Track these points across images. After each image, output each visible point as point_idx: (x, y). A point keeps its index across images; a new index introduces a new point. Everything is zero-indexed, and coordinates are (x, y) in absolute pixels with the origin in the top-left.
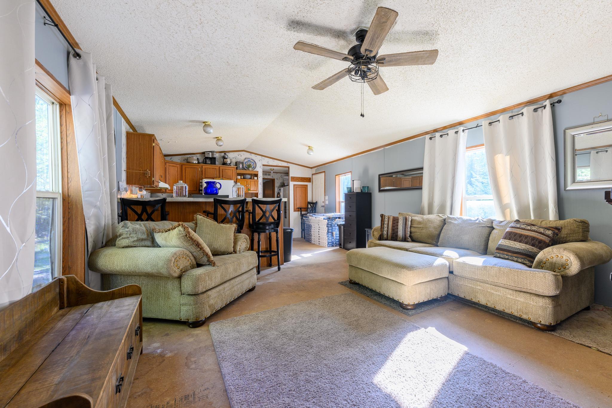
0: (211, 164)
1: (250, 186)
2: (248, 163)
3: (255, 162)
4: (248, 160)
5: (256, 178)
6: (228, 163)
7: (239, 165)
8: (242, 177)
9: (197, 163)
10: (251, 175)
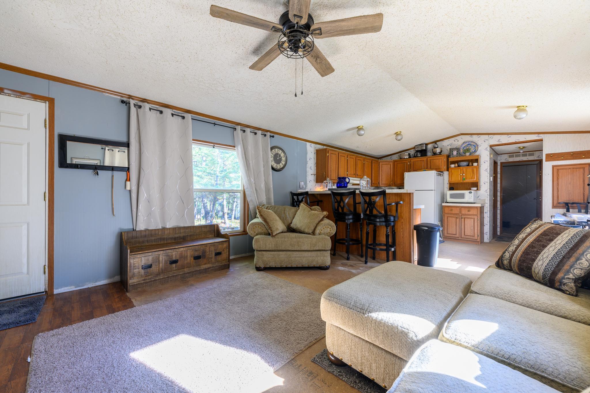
0: (421, 156)
1: (466, 174)
2: (467, 147)
3: (476, 144)
4: (468, 143)
5: (475, 164)
6: (437, 152)
7: (453, 152)
8: (456, 165)
9: (408, 158)
10: (468, 161)
